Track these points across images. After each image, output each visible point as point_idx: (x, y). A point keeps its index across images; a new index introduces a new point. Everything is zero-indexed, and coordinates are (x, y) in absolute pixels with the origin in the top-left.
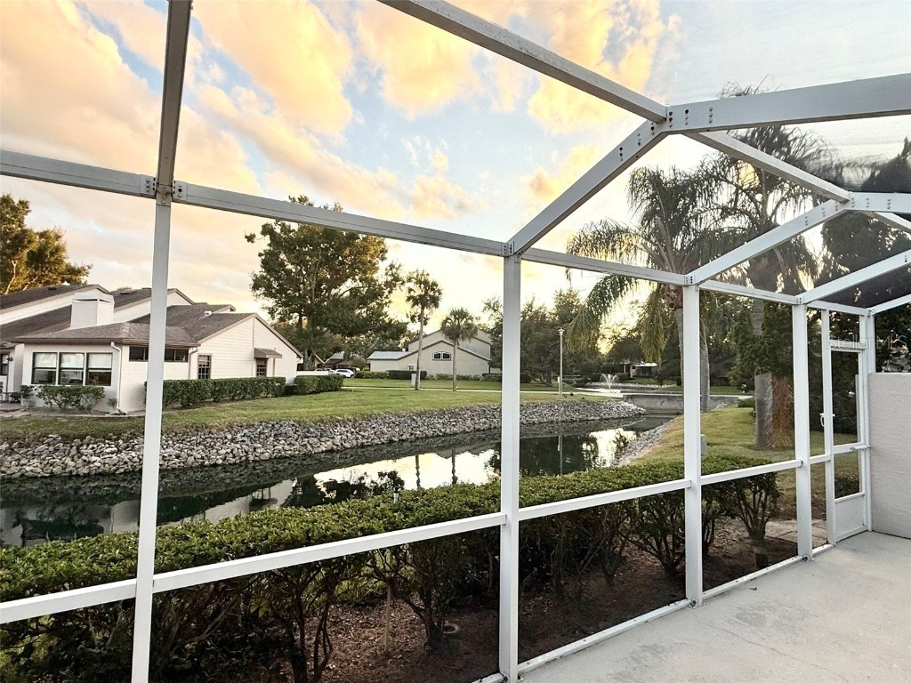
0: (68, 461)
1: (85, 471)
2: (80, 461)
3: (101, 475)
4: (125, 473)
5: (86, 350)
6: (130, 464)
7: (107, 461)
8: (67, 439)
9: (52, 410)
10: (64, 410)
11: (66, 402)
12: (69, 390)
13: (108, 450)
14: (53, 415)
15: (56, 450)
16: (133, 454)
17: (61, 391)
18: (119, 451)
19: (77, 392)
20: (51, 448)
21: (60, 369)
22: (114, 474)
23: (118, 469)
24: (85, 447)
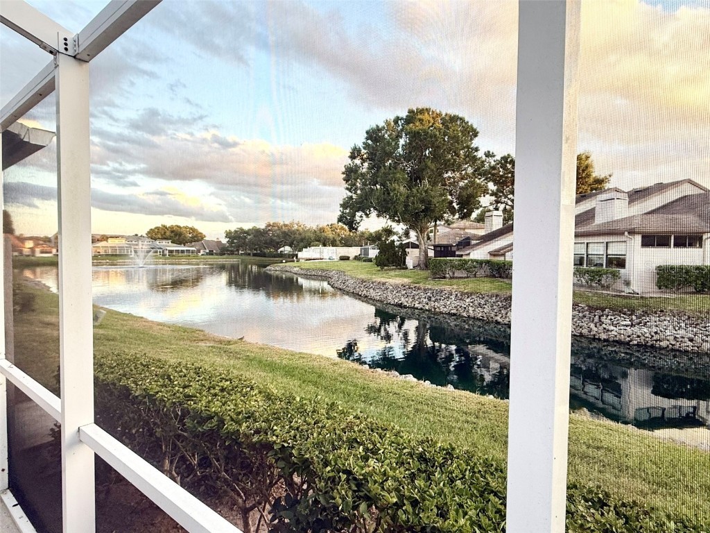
0: (592, 326)
1: (603, 336)
2: (601, 328)
3: (619, 343)
4: (638, 345)
6: (642, 338)
7: (622, 332)
8: (592, 309)
9: (582, 286)
10: (591, 287)
11: (591, 280)
12: (593, 272)
13: (624, 323)
14: (583, 289)
15: (585, 316)
16: (645, 330)
17: (587, 272)
18: (632, 325)
19: (599, 274)
20: (581, 315)
21: (587, 256)
22: (628, 343)
23: (631, 341)
24: (605, 317)
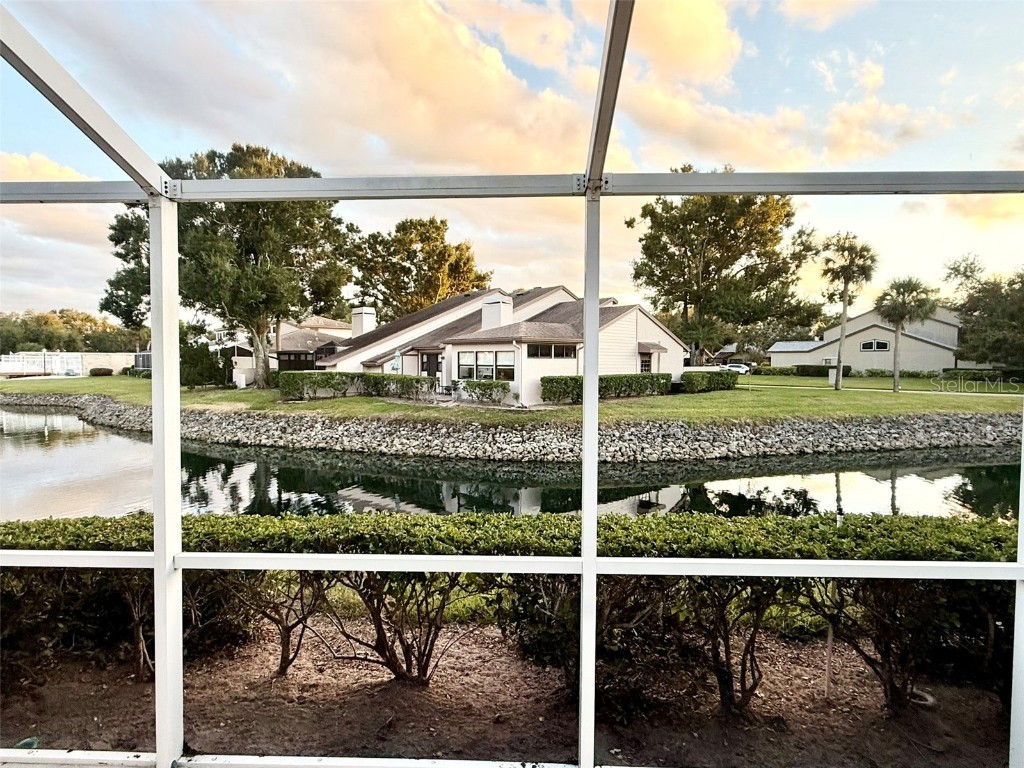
0: (487, 447)
1: (499, 456)
2: (495, 447)
3: (511, 461)
4: (529, 461)
5: (495, 348)
6: (533, 453)
7: (515, 449)
8: (485, 427)
9: (473, 402)
10: (481, 402)
11: (483, 395)
12: (484, 385)
13: (516, 440)
14: (474, 406)
15: (478, 436)
16: (535, 444)
17: (479, 385)
18: (524, 442)
19: (490, 387)
20: (475, 435)
21: (477, 366)
22: (520, 461)
23: (523, 457)
24: (498, 435)
